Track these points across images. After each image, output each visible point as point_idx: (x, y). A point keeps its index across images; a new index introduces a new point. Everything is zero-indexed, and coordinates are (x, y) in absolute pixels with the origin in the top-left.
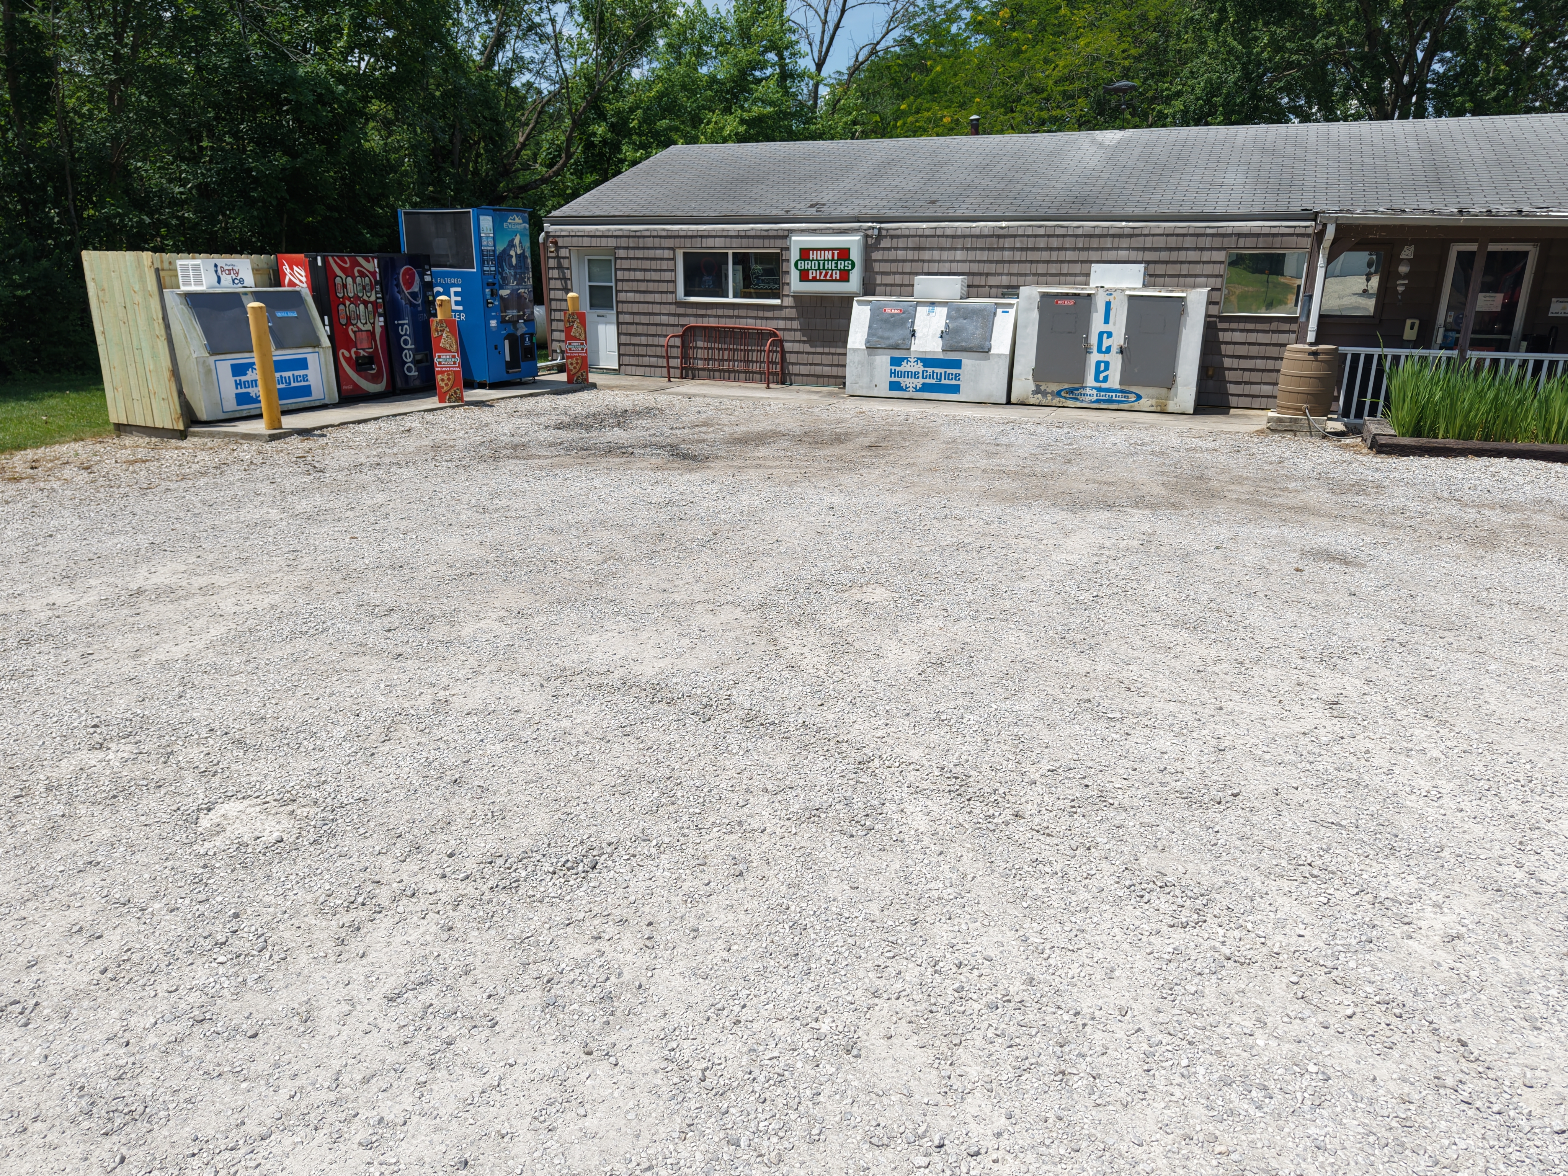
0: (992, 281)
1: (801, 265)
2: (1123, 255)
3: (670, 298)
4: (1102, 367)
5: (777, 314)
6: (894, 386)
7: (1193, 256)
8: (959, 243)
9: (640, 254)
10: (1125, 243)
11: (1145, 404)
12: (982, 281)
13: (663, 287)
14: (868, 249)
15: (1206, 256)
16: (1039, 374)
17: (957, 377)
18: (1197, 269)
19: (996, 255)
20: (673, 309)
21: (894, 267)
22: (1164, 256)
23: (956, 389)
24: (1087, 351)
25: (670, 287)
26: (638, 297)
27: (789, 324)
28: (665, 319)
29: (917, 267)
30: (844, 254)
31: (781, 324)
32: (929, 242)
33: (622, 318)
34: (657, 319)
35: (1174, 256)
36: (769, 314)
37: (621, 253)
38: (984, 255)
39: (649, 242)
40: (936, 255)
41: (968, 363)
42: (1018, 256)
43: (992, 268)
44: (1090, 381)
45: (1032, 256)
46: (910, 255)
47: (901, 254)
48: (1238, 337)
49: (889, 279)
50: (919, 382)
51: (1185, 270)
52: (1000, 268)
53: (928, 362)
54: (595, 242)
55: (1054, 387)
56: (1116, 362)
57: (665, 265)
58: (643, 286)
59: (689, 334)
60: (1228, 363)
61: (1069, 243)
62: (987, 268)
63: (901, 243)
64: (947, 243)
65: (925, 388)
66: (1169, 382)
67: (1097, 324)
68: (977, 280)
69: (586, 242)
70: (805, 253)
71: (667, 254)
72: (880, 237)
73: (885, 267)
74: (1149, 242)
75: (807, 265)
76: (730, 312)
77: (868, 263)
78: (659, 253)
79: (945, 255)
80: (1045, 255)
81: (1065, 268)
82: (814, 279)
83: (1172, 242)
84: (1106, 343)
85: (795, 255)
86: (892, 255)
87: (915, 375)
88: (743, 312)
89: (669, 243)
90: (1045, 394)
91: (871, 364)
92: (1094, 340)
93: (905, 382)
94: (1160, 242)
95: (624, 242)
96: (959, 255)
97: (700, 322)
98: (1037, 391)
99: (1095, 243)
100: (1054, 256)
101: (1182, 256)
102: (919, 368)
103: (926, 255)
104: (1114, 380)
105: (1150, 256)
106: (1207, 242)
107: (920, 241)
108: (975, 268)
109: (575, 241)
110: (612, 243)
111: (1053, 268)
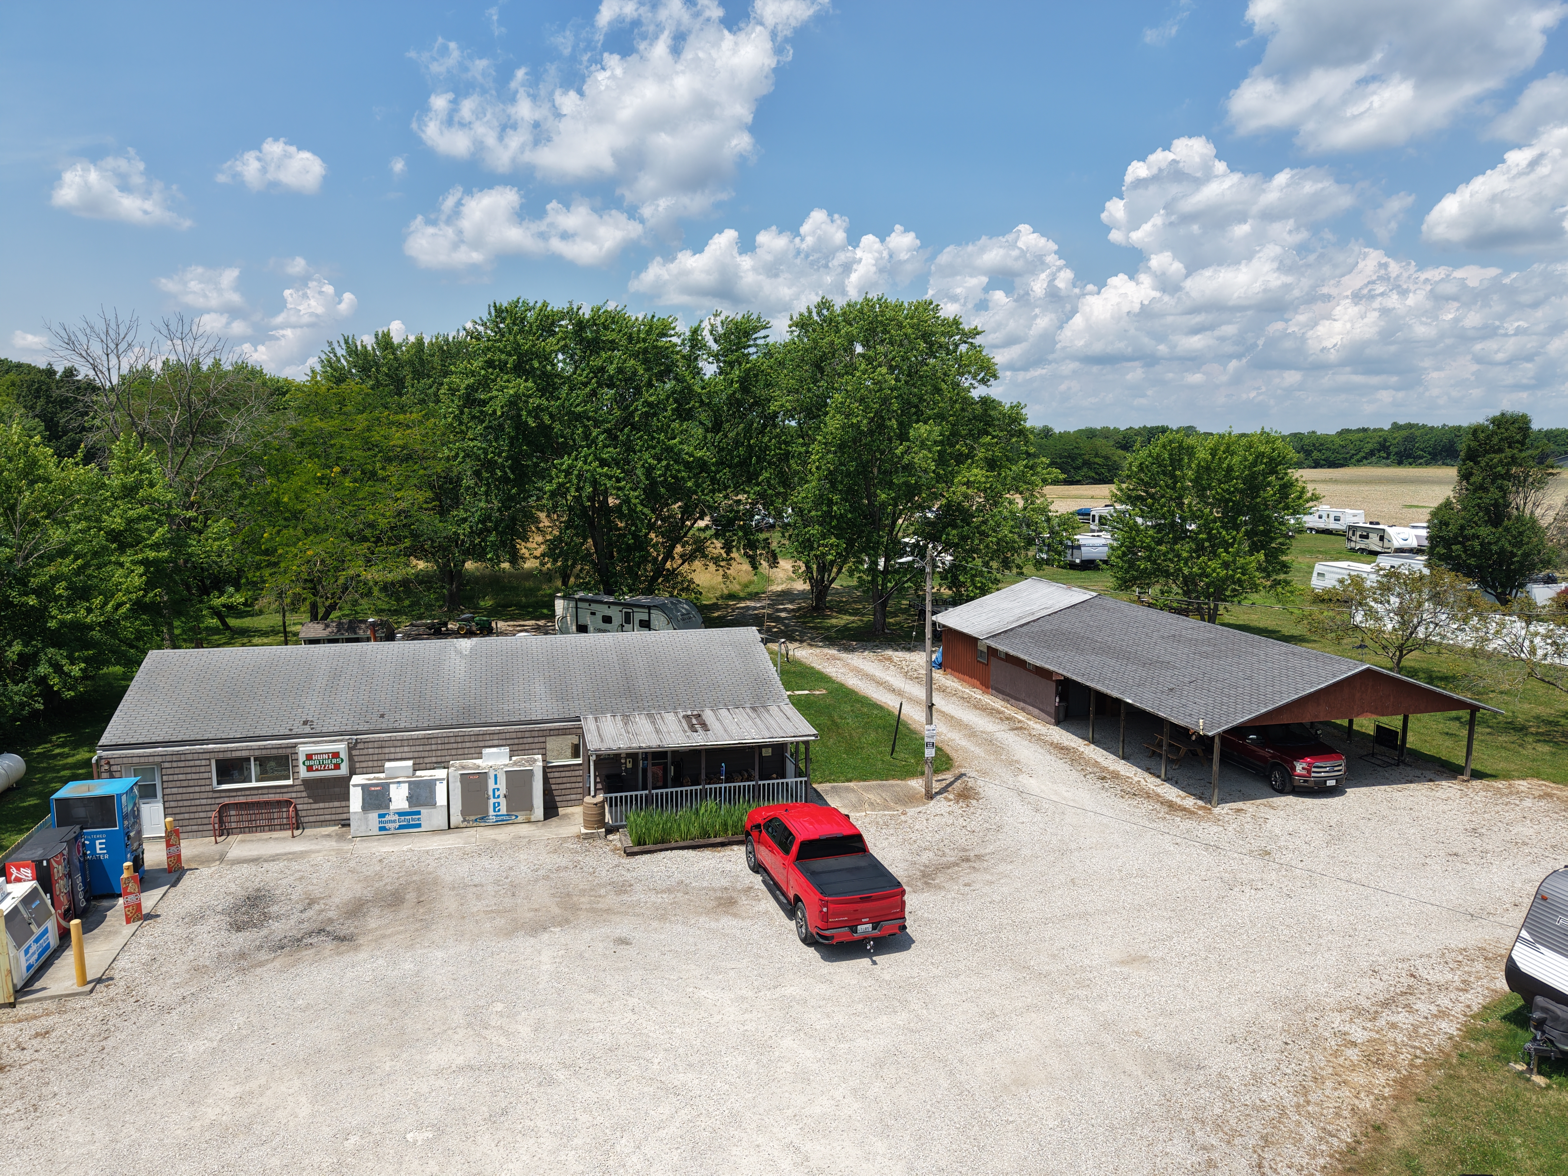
0: (427, 760)
1: (307, 763)
2: (496, 742)
3: (208, 788)
4: (496, 806)
5: (290, 789)
6: (381, 829)
7: (530, 740)
8: (406, 743)
9: (182, 764)
10: (496, 737)
11: (520, 819)
12: (421, 761)
13: (203, 782)
14: (350, 749)
15: (536, 740)
16: (463, 813)
17: (419, 819)
18: (533, 746)
19: (428, 748)
20: (210, 795)
21: (367, 758)
22: (516, 741)
23: (419, 826)
24: (488, 798)
25: (208, 782)
26: (181, 790)
27: (299, 795)
28: (204, 802)
29: (382, 757)
30: (336, 755)
31: (294, 795)
32: (387, 744)
33: (167, 805)
34: (197, 802)
35: (521, 741)
36: (285, 790)
37: (167, 765)
38: (421, 748)
39: (190, 757)
40: (392, 750)
41: (424, 811)
42: (440, 747)
43: (426, 754)
44: (491, 812)
45: (447, 746)
46: (376, 751)
47: (371, 751)
48: (557, 775)
49: (364, 765)
50: (397, 825)
51: (527, 747)
52: (430, 754)
53: (400, 814)
54: (142, 760)
55: (474, 818)
56: (503, 802)
57: (203, 769)
58: (185, 783)
59: (224, 808)
60: (553, 787)
61: (466, 739)
62: (423, 754)
63: (370, 745)
64: (399, 743)
65: (401, 827)
66: (530, 808)
67: (491, 785)
68: (418, 761)
69: (135, 760)
70: (309, 757)
71: (204, 762)
72: (357, 742)
73: (362, 758)
74: (508, 735)
75: (312, 763)
76: (256, 792)
77: (351, 757)
78: (198, 763)
79: (398, 750)
80: (455, 746)
81: (466, 751)
82: (317, 770)
83: (519, 735)
84: (497, 794)
85: (302, 758)
86: (365, 752)
87: (394, 821)
88: (266, 791)
89: (207, 756)
90: (468, 821)
91: (366, 819)
92: (491, 793)
93: (387, 826)
94: (514, 735)
95: (168, 758)
96: (406, 749)
97: (232, 800)
98: (464, 820)
99: (481, 738)
100: (460, 745)
101: (525, 740)
102: (397, 817)
103: (387, 750)
104: (503, 810)
105: (509, 742)
106: (536, 734)
107: (382, 745)
108: (416, 754)
109: (125, 760)
110: (159, 759)
111: (460, 752)
